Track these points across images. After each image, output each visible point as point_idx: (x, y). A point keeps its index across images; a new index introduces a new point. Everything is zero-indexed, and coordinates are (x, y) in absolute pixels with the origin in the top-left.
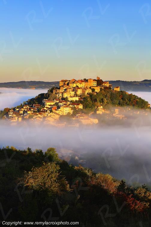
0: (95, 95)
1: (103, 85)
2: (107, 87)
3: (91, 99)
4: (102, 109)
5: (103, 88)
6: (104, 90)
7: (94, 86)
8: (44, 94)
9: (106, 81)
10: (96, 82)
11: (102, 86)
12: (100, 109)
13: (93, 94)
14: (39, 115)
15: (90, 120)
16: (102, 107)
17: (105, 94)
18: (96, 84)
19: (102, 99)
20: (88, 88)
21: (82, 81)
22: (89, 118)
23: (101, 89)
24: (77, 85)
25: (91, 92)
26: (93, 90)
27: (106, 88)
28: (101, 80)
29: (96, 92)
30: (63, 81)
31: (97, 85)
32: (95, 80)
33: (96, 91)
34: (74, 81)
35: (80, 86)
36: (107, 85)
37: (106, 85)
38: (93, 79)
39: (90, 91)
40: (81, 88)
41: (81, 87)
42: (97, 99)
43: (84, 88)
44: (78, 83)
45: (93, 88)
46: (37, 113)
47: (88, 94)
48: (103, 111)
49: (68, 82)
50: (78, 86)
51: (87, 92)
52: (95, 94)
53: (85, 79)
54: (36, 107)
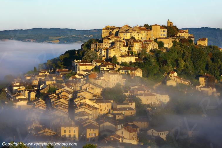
0: (165, 54)
1: (178, 35)
2: (185, 39)
3: (158, 59)
4: (176, 77)
5: (178, 41)
6: (181, 45)
7: (162, 37)
8: (75, 50)
9: (183, 29)
10: (166, 30)
11: (177, 37)
12: (173, 78)
13: (160, 51)
14: (66, 88)
15: (155, 97)
16: (175, 74)
17: (182, 52)
18: (166, 33)
19: (177, 61)
20: (151, 41)
21: (141, 28)
22: (154, 94)
23: (175, 43)
24: (133, 35)
25: (157, 48)
26: (161, 44)
27: (183, 40)
28: (175, 27)
29: (167, 48)
30: (107, 28)
31: (167, 36)
32: (163, 27)
33: (166, 46)
34: (128, 29)
35: (137, 37)
36: (186, 35)
37: (183, 35)
38: (161, 25)
39: (156, 46)
40: (140, 41)
41: (139, 39)
42: (168, 60)
43: (145, 41)
44: (134, 32)
45: (160, 40)
46: (62, 84)
47: (151, 51)
48: (178, 81)
49: (117, 30)
50: (135, 37)
51: (149, 48)
52: (165, 51)
53: (146, 26)
54: (62, 74)
